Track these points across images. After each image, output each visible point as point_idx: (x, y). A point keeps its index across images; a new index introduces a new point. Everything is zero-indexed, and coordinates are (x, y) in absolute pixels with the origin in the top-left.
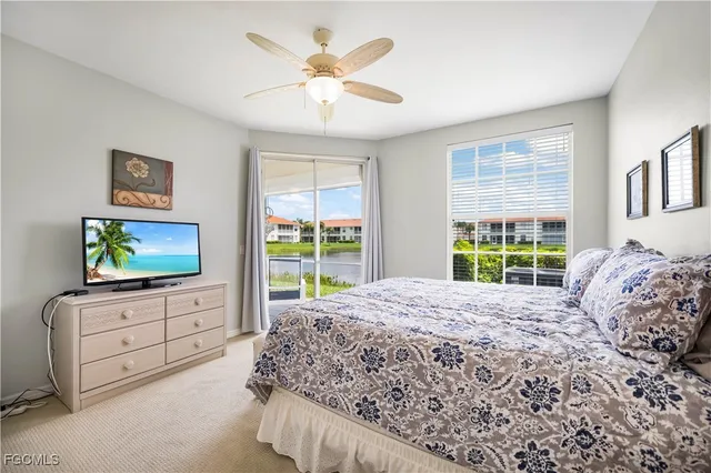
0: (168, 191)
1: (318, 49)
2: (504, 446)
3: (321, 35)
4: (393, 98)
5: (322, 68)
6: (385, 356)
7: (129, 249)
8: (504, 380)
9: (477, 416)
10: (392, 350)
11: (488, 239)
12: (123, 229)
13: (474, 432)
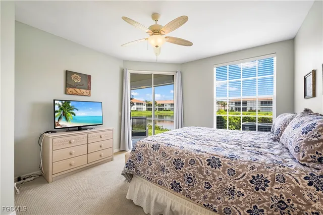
0: (89, 88)
1: (154, 23)
2: (241, 207)
3: (155, 16)
4: (188, 44)
5: (155, 31)
6: (184, 162)
7: (73, 114)
8: (241, 175)
9: (228, 192)
10: (188, 159)
11: (234, 109)
12: (70, 104)
13: (226, 199)
